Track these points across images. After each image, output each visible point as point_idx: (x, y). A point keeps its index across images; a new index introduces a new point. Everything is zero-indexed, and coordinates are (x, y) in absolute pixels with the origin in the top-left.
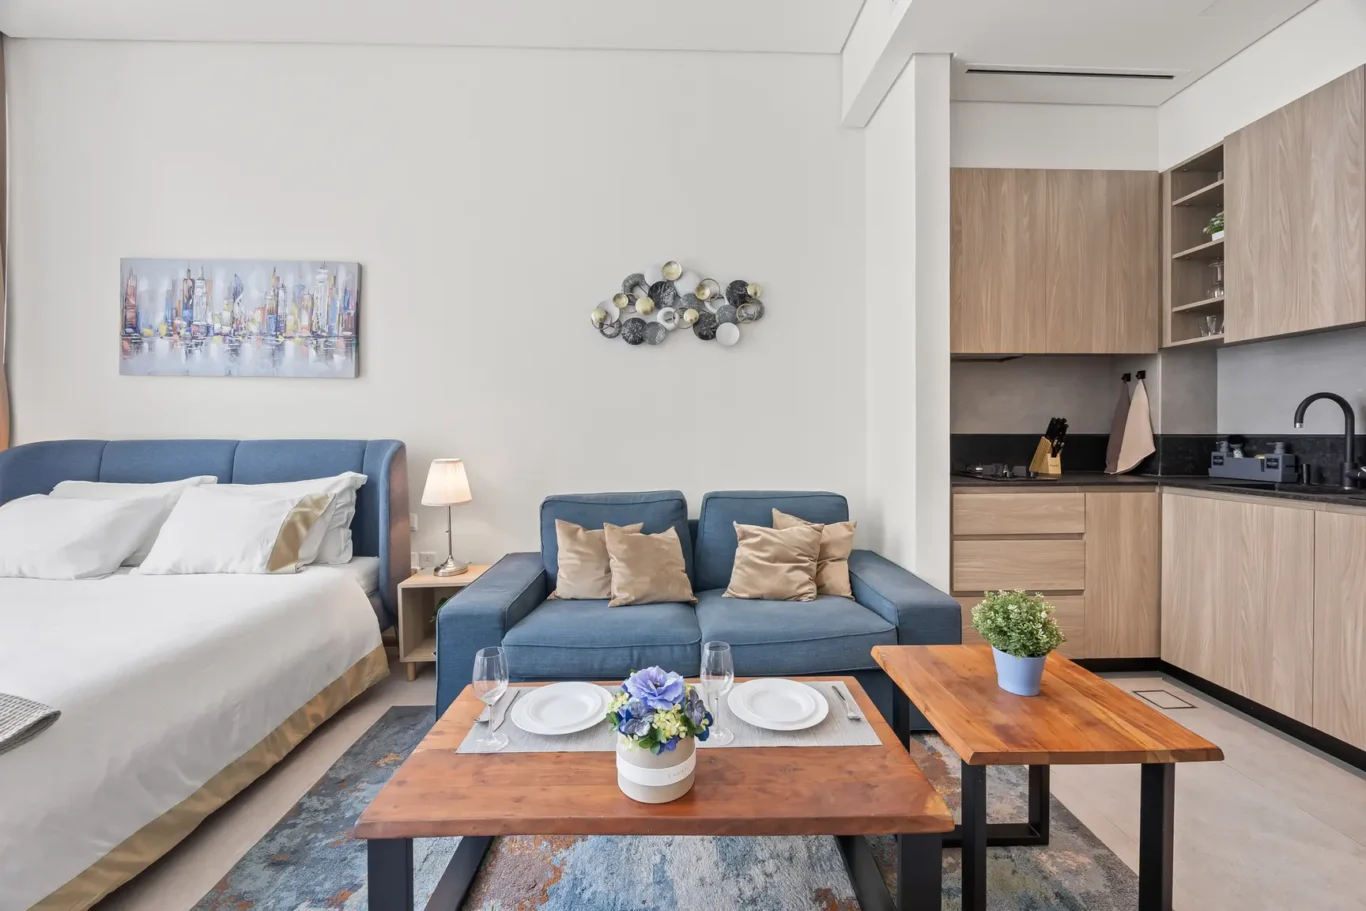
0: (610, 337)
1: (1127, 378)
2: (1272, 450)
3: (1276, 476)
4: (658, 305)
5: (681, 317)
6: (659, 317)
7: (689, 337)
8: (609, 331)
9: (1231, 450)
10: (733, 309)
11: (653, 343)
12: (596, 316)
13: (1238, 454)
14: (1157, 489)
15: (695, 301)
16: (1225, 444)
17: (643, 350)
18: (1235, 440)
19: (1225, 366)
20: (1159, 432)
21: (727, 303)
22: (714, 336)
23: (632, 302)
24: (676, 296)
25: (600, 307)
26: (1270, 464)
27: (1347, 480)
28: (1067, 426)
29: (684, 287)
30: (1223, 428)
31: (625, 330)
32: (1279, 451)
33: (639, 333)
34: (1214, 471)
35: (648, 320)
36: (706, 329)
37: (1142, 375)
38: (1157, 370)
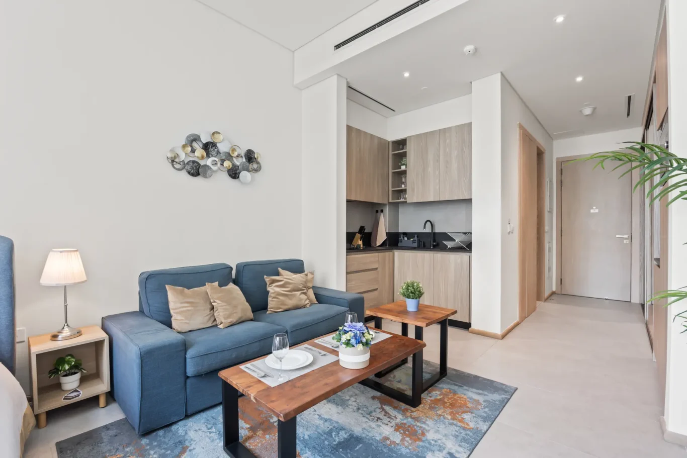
0: (179, 170)
1: (377, 211)
2: (414, 237)
3: (415, 245)
4: (208, 155)
5: (222, 165)
6: (209, 162)
7: (225, 177)
8: (178, 166)
9: (404, 237)
10: (248, 164)
11: (205, 176)
12: (170, 155)
13: (406, 239)
14: (393, 251)
15: (229, 157)
16: (402, 236)
17: (198, 180)
18: (405, 234)
19: (401, 210)
20: (387, 231)
21: (244, 160)
22: (238, 177)
23: (193, 151)
24: (218, 152)
25: (172, 151)
26: (414, 242)
27: (432, 246)
28: (365, 229)
29: (223, 147)
30: (401, 230)
31: (188, 167)
32: (416, 238)
33: (196, 170)
34: (400, 244)
35: (202, 163)
36: (234, 174)
37: (382, 211)
38: (387, 210)
